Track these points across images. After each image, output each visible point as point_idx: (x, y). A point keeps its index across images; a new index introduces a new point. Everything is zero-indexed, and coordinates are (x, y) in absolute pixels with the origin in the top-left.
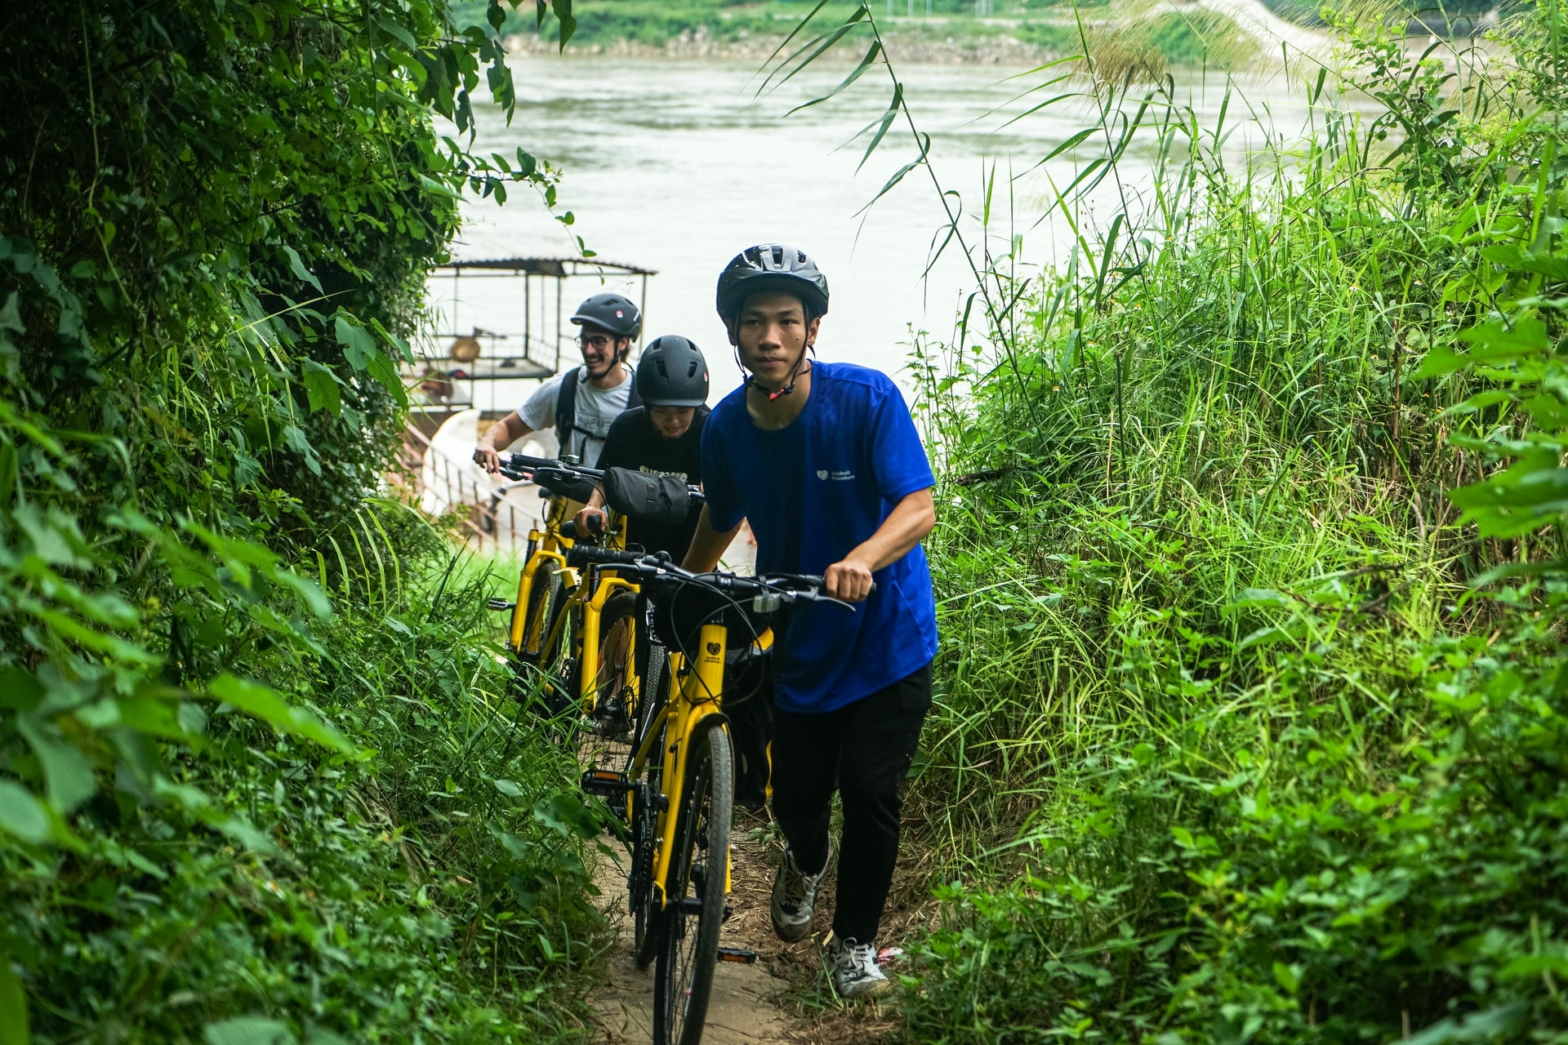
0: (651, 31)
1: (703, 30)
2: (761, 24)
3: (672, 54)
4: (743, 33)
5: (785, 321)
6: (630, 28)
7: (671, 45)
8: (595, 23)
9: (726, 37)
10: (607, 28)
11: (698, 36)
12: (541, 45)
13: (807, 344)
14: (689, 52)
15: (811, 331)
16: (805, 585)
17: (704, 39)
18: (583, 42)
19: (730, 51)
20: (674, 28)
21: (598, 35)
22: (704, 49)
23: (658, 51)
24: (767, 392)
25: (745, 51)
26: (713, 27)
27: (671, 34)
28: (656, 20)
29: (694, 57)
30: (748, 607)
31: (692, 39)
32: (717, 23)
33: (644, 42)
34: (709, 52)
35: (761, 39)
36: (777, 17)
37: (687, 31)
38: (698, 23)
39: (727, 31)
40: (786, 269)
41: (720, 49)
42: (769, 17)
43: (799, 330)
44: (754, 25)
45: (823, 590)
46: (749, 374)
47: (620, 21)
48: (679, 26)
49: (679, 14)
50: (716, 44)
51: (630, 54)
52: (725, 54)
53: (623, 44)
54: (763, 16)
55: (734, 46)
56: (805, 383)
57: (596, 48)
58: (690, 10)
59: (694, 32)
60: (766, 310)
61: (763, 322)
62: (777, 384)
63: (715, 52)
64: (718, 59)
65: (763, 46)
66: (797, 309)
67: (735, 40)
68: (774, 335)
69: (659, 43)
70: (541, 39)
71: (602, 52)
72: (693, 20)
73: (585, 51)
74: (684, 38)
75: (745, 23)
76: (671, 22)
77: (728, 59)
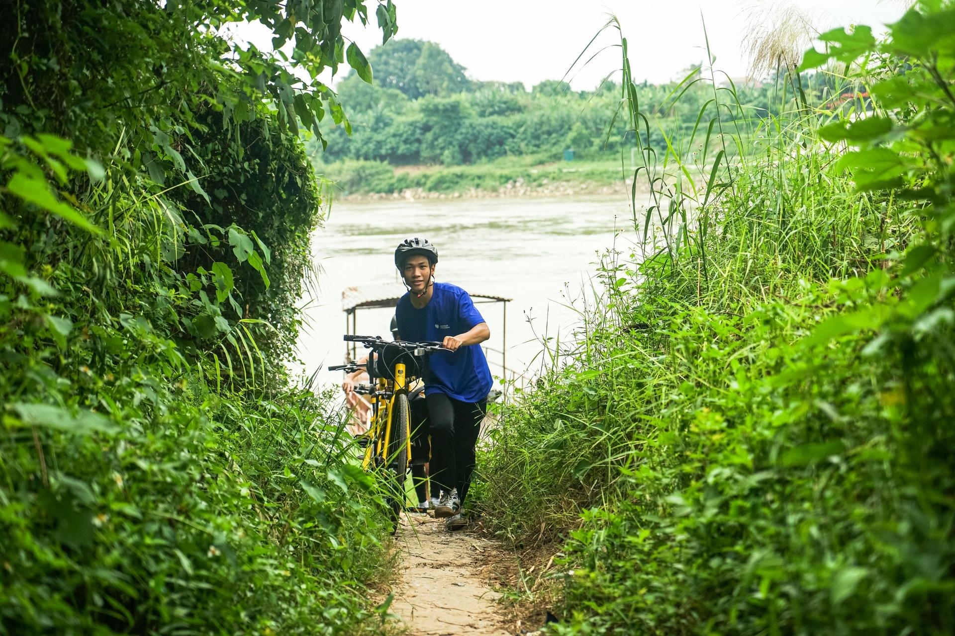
0: (489, 182)
1: (521, 180)
2: (555, 175)
3: (502, 195)
4: (545, 181)
5: (422, 266)
6: (477, 181)
7: (502, 190)
8: (456, 180)
9: (535, 184)
10: (463, 182)
11: (518, 184)
12: (423, 194)
13: (431, 275)
14: (512, 194)
15: (432, 269)
16: (435, 345)
17: (522, 185)
18: (448, 191)
19: (537, 192)
20: (503, 180)
21: (457, 187)
22: (522, 191)
23: (494, 194)
24: (417, 294)
25: (546, 191)
26: (527, 178)
27: (501, 184)
28: (492, 176)
29: (516, 196)
30: (413, 353)
31: (514, 186)
32: (529, 176)
33: (485, 189)
34: (525, 193)
35: (556, 184)
36: (565, 170)
37: (511, 182)
38: (518, 177)
39: (535, 180)
40: (420, 246)
41: (531, 191)
42: (560, 170)
43: (427, 270)
44: (551, 176)
45: (441, 346)
46: (410, 288)
47: (470, 178)
48: (508, 179)
49: (506, 172)
50: (529, 189)
51: (477, 197)
52: (534, 194)
53: (473, 191)
54: (556, 171)
55: (540, 189)
56: (431, 290)
57: (456, 195)
58: (512, 169)
59: (515, 182)
60: (414, 263)
61: (413, 267)
62: (420, 291)
63: (528, 193)
64: (531, 197)
65: (557, 188)
66: (426, 261)
67: (540, 185)
68: (418, 272)
69: (495, 190)
70: (424, 191)
71: (460, 196)
72: (514, 175)
73: (450, 196)
74: (509, 185)
75: (546, 175)
76: (501, 177)
77: (536, 197)
